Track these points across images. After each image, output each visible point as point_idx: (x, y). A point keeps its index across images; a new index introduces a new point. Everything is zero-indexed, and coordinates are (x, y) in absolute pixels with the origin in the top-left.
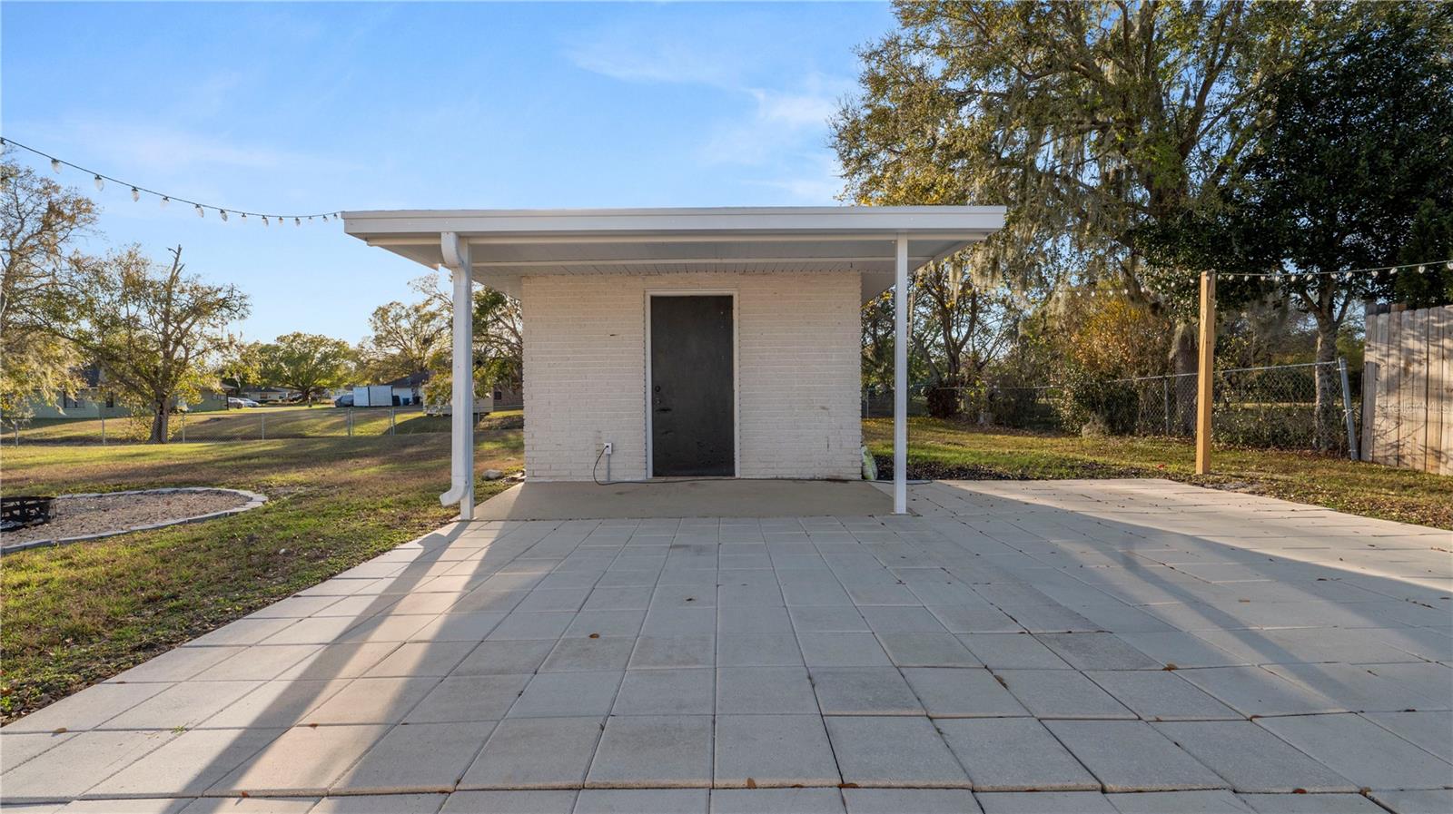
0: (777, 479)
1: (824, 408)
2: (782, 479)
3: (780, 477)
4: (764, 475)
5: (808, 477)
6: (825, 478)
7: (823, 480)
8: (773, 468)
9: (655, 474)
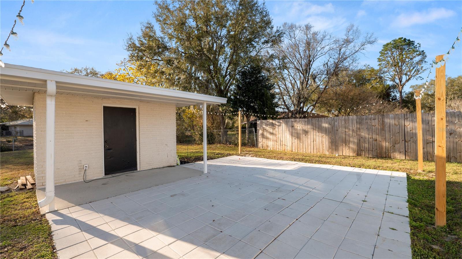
0: (153, 169)
1: (166, 145)
2: (154, 169)
3: (153, 168)
4: (148, 168)
5: (162, 167)
6: (167, 166)
7: (166, 167)
8: (151, 165)
9: (106, 174)
